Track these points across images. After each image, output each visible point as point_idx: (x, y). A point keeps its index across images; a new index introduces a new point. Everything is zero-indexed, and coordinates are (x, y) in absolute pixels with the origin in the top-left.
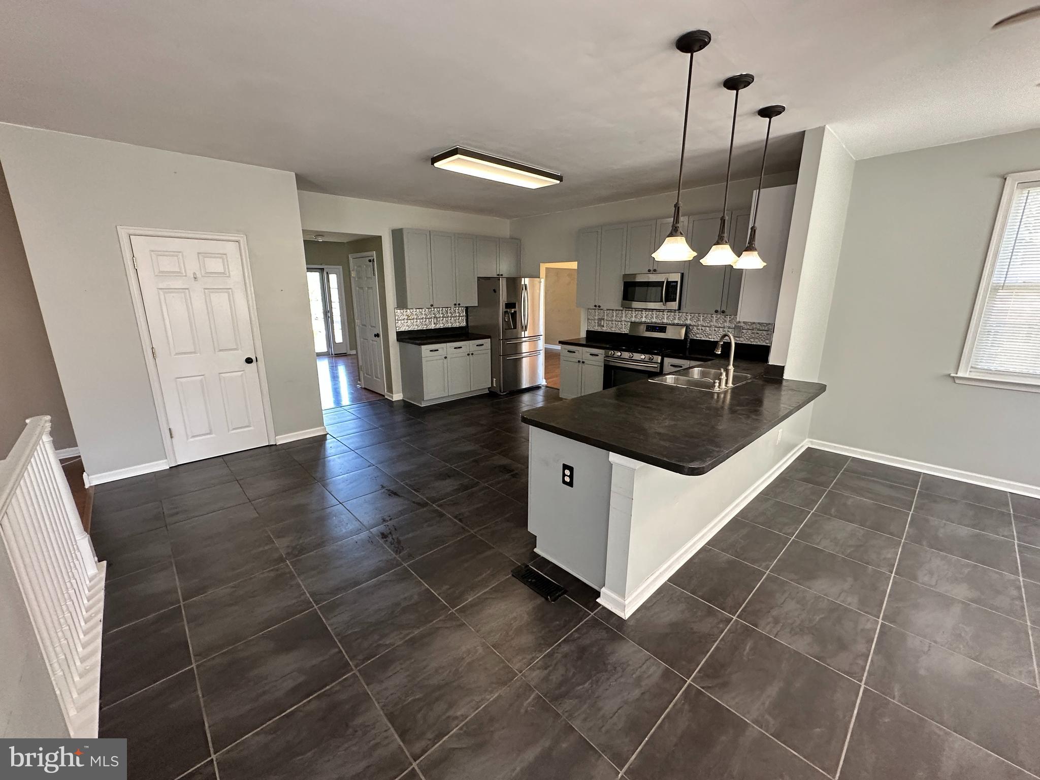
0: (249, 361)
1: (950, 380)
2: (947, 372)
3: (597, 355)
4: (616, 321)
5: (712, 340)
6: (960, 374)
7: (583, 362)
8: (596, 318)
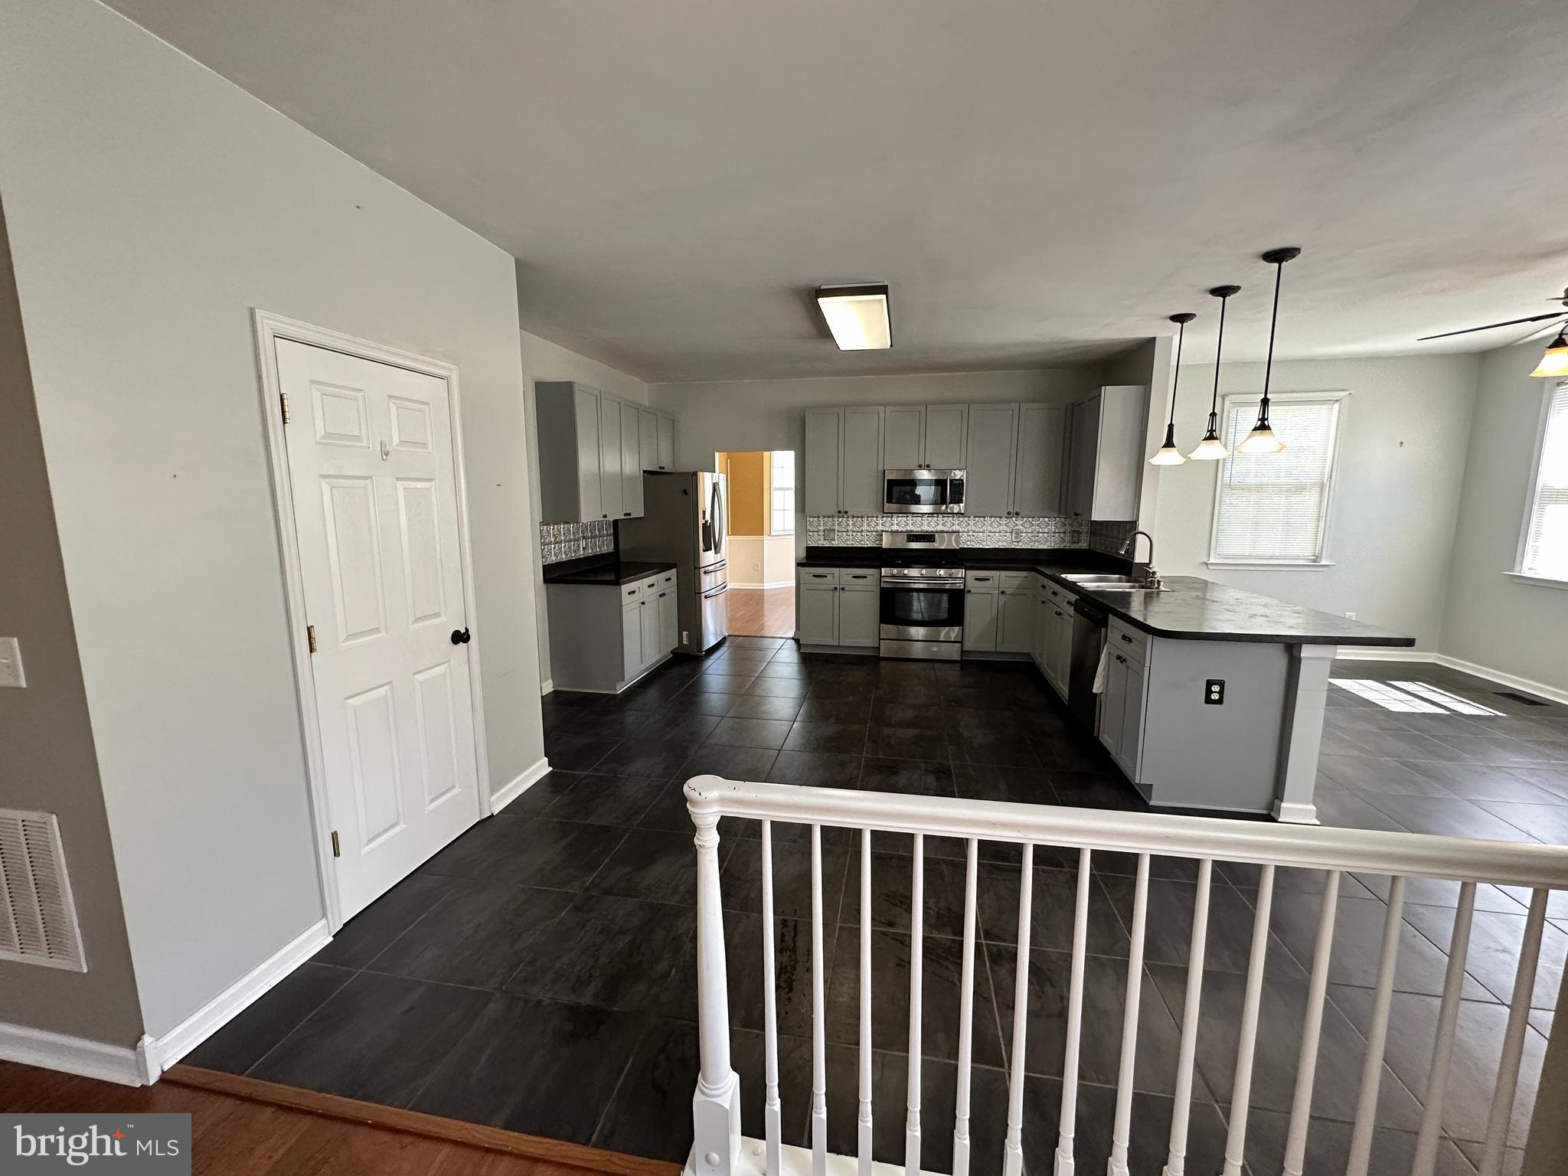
0: (459, 638)
1: (1205, 566)
2: (1203, 560)
3: (866, 577)
4: (853, 531)
5: (987, 547)
6: (1212, 560)
7: (843, 589)
8: (822, 528)
